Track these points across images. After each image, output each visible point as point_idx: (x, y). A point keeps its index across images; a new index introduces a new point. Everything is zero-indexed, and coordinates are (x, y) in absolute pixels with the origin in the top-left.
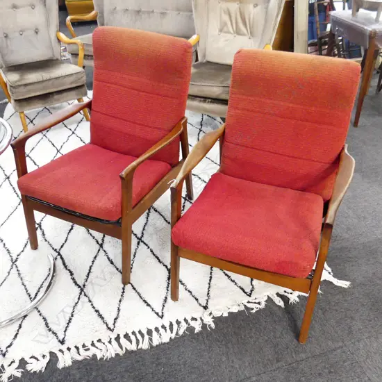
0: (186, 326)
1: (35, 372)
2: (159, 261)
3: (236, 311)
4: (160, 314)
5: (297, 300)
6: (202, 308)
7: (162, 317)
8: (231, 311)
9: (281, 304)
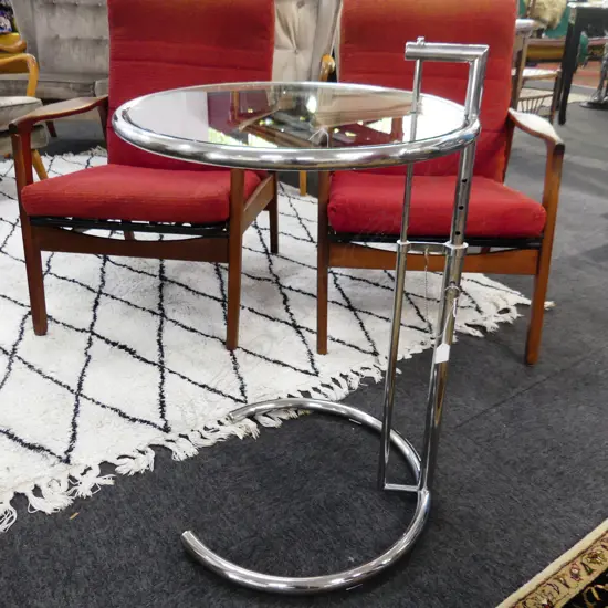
0: (358, 378)
1: (137, 473)
2: (271, 319)
3: (420, 351)
4: (312, 371)
5: (497, 326)
6: (370, 356)
7: (317, 374)
8: (412, 352)
9: (478, 333)
